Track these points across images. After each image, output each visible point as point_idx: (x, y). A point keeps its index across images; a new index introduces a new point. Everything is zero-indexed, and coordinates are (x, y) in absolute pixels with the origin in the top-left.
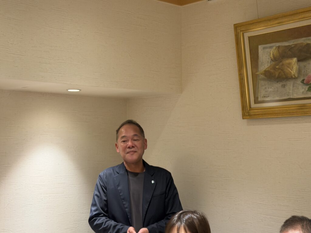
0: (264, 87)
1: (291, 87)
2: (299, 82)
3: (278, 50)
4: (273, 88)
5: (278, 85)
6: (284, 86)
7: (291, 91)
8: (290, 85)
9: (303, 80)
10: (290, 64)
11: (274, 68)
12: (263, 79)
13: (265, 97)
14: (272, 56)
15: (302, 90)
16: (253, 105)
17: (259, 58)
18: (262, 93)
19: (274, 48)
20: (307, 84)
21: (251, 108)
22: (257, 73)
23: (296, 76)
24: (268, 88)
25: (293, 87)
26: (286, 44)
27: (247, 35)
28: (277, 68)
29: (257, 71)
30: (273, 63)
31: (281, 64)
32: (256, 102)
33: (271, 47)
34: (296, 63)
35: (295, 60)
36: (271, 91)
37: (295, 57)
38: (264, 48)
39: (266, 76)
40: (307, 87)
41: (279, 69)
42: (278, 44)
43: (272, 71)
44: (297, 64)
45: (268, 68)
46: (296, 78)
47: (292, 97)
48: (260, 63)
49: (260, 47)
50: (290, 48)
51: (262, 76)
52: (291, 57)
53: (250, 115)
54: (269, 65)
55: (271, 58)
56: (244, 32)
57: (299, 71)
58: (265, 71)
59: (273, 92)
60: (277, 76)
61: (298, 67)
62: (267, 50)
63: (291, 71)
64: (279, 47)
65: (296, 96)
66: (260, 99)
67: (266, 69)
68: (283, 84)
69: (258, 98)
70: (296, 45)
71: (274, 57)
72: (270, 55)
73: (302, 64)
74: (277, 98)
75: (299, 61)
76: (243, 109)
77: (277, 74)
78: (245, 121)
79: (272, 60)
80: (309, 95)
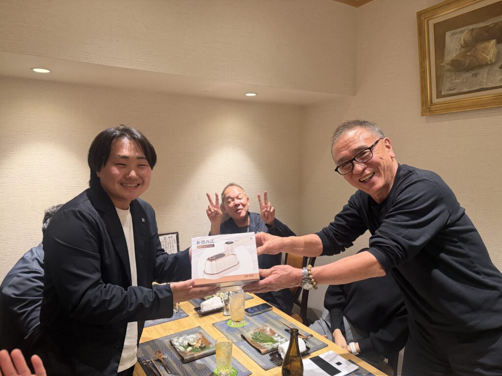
0: (450, 79)
1: (485, 76)
2: (496, 68)
3: (471, 34)
4: (461, 78)
5: (469, 75)
6: (475, 75)
7: (485, 80)
8: (484, 73)
10: (485, 48)
11: (464, 55)
12: (448, 71)
13: (450, 90)
14: (462, 42)
15: (499, 78)
16: (435, 100)
17: (446, 45)
18: (447, 85)
19: (466, 31)
21: (432, 103)
22: (442, 64)
23: (493, 61)
24: (455, 79)
25: (488, 74)
26: (483, 24)
28: (468, 55)
29: (442, 61)
30: (464, 50)
31: (474, 49)
32: (439, 96)
33: (462, 32)
34: (494, 46)
36: (457, 83)
37: (493, 39)
38: (453, 34)
39: (453, 66)
41: (470, 56)
42: (471, 27)
43: (462, 59)
44: (496, 46)
45: (456, 56)
46: (492, 64)
47: (484, 87)
48: (446, 52)
49: (448, 35)
50: (487, 29)
51: (449, 67)
52: (489, 39)
53: (430, 111)
54: (458, 53)
55: (461, 44)
56: (429, 18)
57: (498, 55)
58: (452, 60)
59: (461, 83)
60: (467, 64)
61: (496, 50)
62: (456, 36)
63: (486, 56)
64: (472, 30)
65: (490, 85)
66: (443, 93)
67: (454, 58)
68: (474, 72)
69: (441, 92)
70: (496, 24)
71: (465, 43)
72: (460, 41)
74: (466, 90)
75: (498, 42)
76: (422, 106)
77: (467, 61)
78: (424, 118)
79: (462, 47)
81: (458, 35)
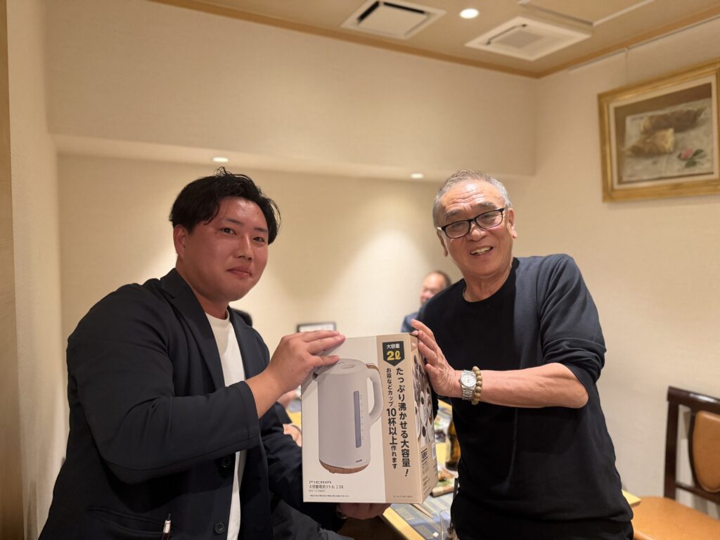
0: (630, 165)
1: (664, 164)
2: (674, 157)
3: (651, 121)
4: (641, 165)
5: (649, 162)
6: (655, 163)
7: (664, 169)
8: (663, 161)
9: (680, 155)
10: (664, 137)
11: (644, 142)
12: (630, 156)
13: (630, 177)
14: (642, 128)
15: (678, 167)
16: (616, 186)
17: (626, 131)
18: (627, 172)
19: (646, 118)
20: (684, 159)
21: (613, 189)
22: (623, 150)
23: (672, 150)
24: (636, 166)
25: (667, 163)
26: (660, 113)
27: (613, 105)
28: (647, 142)
29: (624, 146)
30: (643, 136)
31: (653, 137)
32: (620, 182)
33: (642, 118)
34: (672, 135)
35: (671, 131)
36: (638, 169)
37: (671, 127)
38: (633, 119)
39: (633, 152)
40: (684, 163)
41: (650, 143)
42: (651, 114)
43: (642, 146)
44: (674, 135)
45: (637, 143)
46: (670, 153)
47: (663, 175)
48: (626, 138)
49: (628, 120)
50: (665, 117)
51: (629, 153)
52: (666, 128)
53: (611, 198)
54: (638, 139)
55: (641, 130)
56: (608, 102)
57: (676, 145)
58: (633, 147)
59: (641, 170)
61: (674, 139)
62: (636, 122)
63: (664, 144)
64: (651, 118)
65: (669, 174)
66: (625, 179)
67: (634, 144)
68: (654, 160)
69: (622, 178)
70: (673, 114)
71: (644, 129)
72: (640, 127)
73: (680, 136)
74: (646, 177)
75: (677, 130)
76: (603, 191)
77: (647, 149)
78: (606, 205)
79: (643, 133)
80: (687, 172)
81: (638, 121)
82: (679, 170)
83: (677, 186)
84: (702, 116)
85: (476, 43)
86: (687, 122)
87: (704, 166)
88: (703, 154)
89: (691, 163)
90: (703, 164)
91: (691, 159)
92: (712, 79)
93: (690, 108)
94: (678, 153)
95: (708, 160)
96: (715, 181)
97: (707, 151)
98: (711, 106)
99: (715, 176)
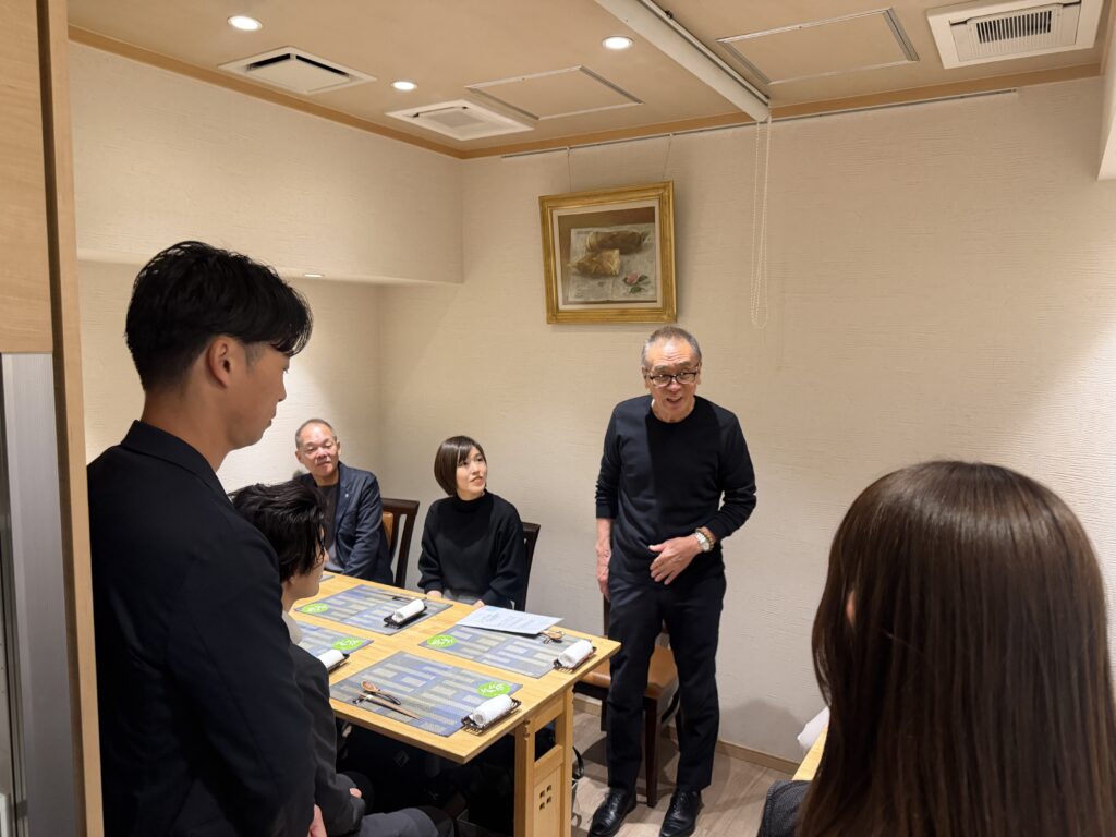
0: (576, 284)
1: (611, 287)
2: (620, 280)
3: (596, 238)
4: (588, 285)
5: (595, 283)
6: (601, 284)
7: (610, 292)
8: (609, 283)
9: (626, 279)
10: (610, 257)
11: (590, 260)
12: (574, 274)
13: (577, 297)
14: (587, 244)
15: (624, 291)
16: (562, 307)
17: (571, 245)
18: (573, 291)
19: (591, 234)
20: (630, 284)
21: (558, 309)
22: (568, 266)
23: (618, 272)
24: (582, 285)
25: (613, 286)
26: (607, 230)
27: (556, 213)
28: (593, 261)
29: (568, 262)
30: (589, 254)
31: (599, 255)
33: (587, 233)
34: (618, 257)
35: (617, 252)
36: (585, 289)
37: (617, 248)
38: (579, 233)
39: (579, 269)
40: (630, 288)
41: (596, 262)
42: (596, 230)
43: (588, 264)
45: (582, 259)
46: (617, 276)
47: (610, 299)
48: (572, 253)
49: (573, 232)
50: (612, 237)
51: (574, 270)
52: (613, 248)
53: (557, 319)
54: (584, 256)
55: (586, 246)
56: (552, 208)
57: (622, 267)
58: (578, 263)
59: (588, 290)
60: (593, 271)
61: (620, 261)
62: (581, 236)
63: (611, 265)
64: (597, 233)
65: (615, 298)
66: (570, 299)
67: (579, 260)
68: (600, 281)
70: (619, 233)
71: (590, 246)
73: (626, 258)
74: (592, 299)
75: (621, 253)
76: (548, 311)
77: (593, 268)
78: (550, 326)
79: (588, 250)
80: (632, 298)
81: (583, 236)
82: (625, 294)
83: (623, 312)
84: (646, 241)
85: (402, 115)
86: (632, 245)
87: (649, 294)
88: (646, 280)
89: (636, 289)
90: (647, 291)
91: (637, 284)
92: (654, 203)
93: (635, 231)
94: (624, 277)
95: (652, 287)
96: (657, 309)
97: (651, 278)
98: (654, 232)
99: (659, 305)
